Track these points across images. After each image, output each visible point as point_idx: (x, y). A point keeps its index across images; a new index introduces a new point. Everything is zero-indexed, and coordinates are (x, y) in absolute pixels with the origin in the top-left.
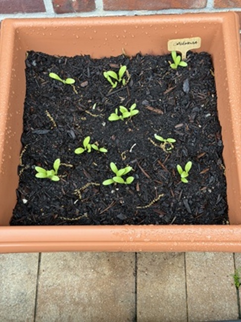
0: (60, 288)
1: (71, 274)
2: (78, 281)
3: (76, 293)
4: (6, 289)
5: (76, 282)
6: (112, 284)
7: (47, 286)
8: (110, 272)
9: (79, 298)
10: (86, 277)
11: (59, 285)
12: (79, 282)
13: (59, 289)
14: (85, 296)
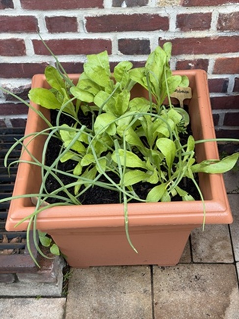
0: (174, 304)
1: (182, 293)
3: (189, 309)
4: (125, 305)
5: (187, 300)
6: (220, 301)
7: (161, 303)
8: (217, 292)
9: (192, 313)
10: (195, 296)
11: (172, 302)
12: (190, 299)
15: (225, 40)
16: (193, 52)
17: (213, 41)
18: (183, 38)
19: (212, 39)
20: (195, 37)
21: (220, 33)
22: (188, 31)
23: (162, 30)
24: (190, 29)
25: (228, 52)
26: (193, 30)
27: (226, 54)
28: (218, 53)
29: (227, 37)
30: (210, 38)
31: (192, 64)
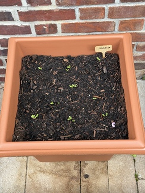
1: (44, 175)
2: (48, 179)
3: (47, 185)
9: (49, 188)
10: (53, 177)
11: (38, 181)
13: (38, 184)
14: (52, 187)
15: (64, 12)
16: (44, 19)
17: (56, 12)
18: (34, 10)
19: (55, 11)
20: (43, 10)
21: (59, 7)
22: (36, 6)
23: (17, 5)
24: (38, 5)
25: (68, 19)
26: (39, 5)
27: (67, 21)
28: (62, 20)
29: (65, 9)
30: (53, 10)
31: (46, 27)
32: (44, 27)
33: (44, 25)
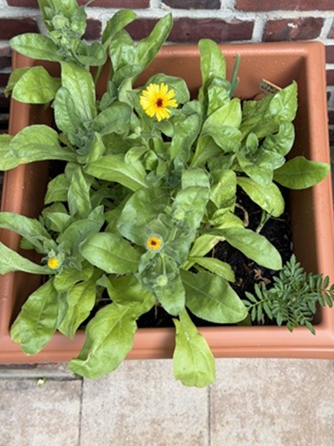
0: (239, 393)
1: (251, 376)
2: (260, 384)
4: (169, 393)
5: (259, 387)
6: (306, 389)
7: (221, 390)
8: (302, 375)
9: (264, 407)
10: (271, 381)
11: (237, 389)
12: (263, 386)
13: (238, 395)
14: (272, 404)
16: (297, 8)
31: (294, 24)
32: (291, 25)
33: (291, 21)
